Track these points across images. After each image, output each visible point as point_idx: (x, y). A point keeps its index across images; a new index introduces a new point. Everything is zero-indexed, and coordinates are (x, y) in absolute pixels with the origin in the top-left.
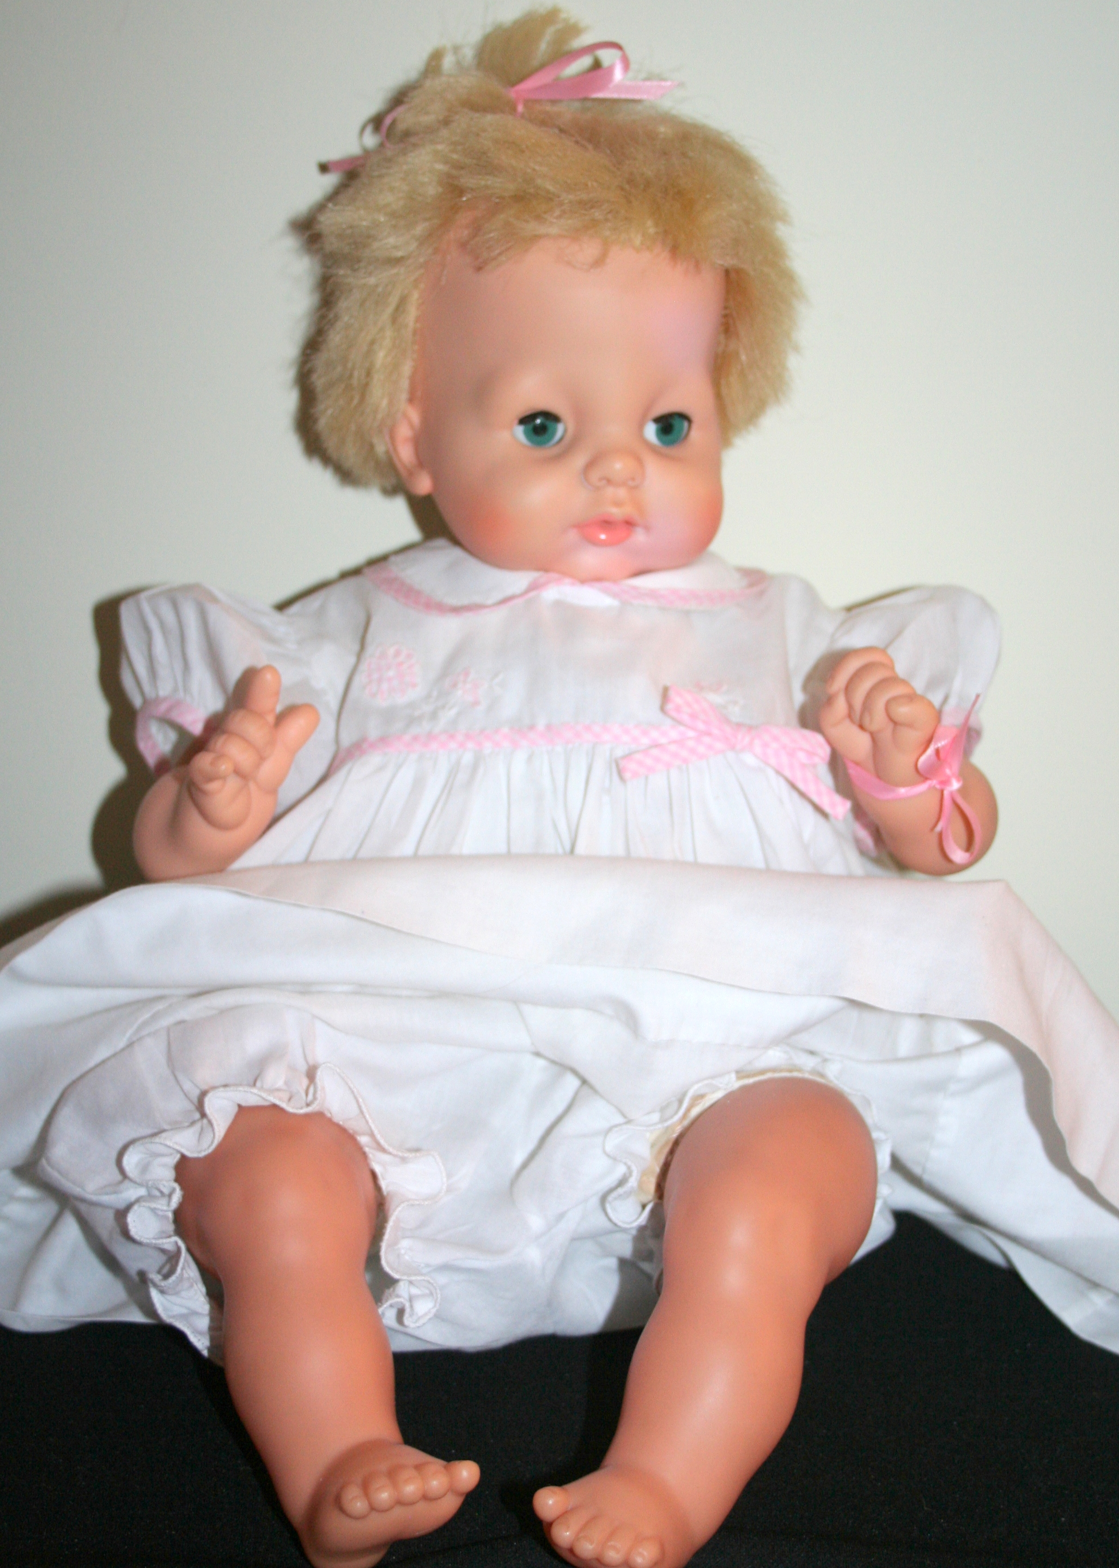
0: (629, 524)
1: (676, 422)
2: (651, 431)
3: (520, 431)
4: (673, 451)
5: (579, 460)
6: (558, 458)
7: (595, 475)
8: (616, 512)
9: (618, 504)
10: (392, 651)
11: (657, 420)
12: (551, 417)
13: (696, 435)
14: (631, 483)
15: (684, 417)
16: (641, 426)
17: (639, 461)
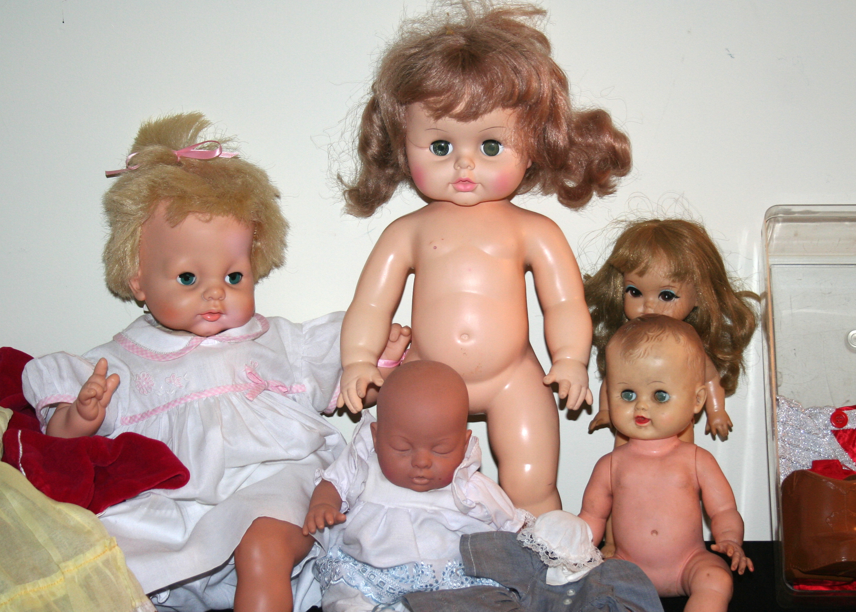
0: (220, 313)
1: (238, 276)
2: (227, 279)
3: (179, 279)
4: (234, 286)
5: (202, 290)
6: (194, 289)
7: (207, 296)
8: (214, 309)
9: (215, 306)
10: (141, 375)
11: (230, 275)
12: (192, 275)
13: (244, 280)
14: (221, 299)
15: (240, 274)
16: (224, 278)
17: (223, 291)
